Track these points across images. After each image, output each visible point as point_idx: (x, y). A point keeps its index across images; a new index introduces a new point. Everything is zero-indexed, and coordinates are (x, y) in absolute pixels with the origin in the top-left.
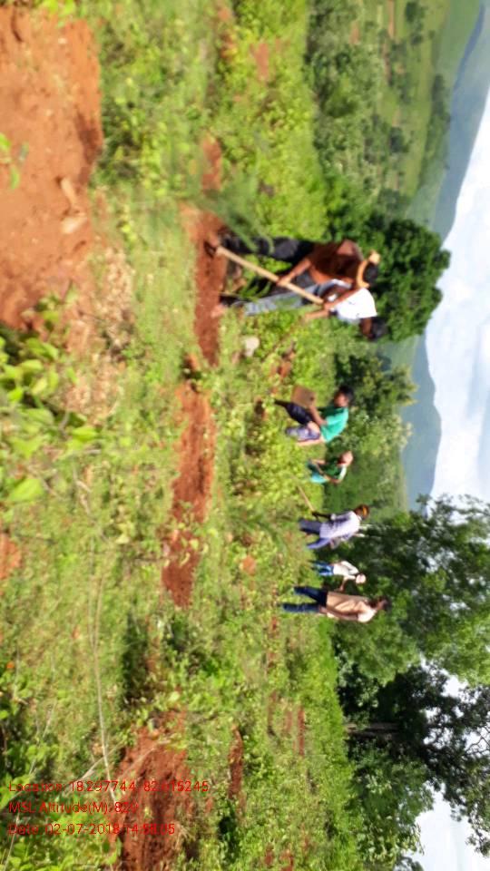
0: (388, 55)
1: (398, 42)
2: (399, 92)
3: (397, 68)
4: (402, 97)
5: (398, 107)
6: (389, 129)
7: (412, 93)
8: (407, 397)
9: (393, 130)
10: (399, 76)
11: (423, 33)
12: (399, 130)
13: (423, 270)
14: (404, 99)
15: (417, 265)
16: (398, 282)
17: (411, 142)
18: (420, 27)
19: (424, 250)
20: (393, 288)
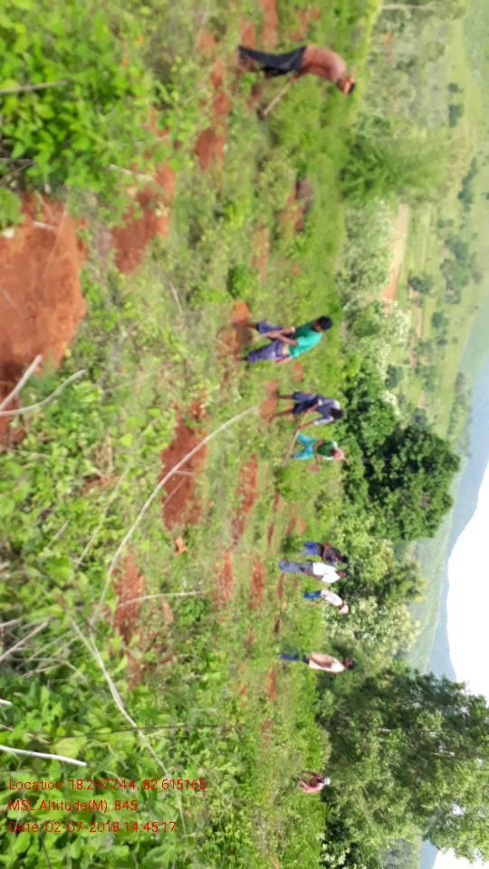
0: (415, 349)
1: (424, 340)
2: (424, 380)
3: (423, 361)
4: (427, 384)
5: (423, 392)
6: (413, 409)
7: (436, 382)
8: (417, 592)
9: (417, 410)
10: (425, 368)
11: (447, 337)
12: (424, 411)
13: (434, 469)
14: (428, 386)
15: (429, 465)
16: (410, 480)
17: (434, 424)
18: (445, 333)
19: (436, 451)
20: (405, 485)
